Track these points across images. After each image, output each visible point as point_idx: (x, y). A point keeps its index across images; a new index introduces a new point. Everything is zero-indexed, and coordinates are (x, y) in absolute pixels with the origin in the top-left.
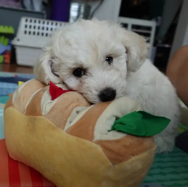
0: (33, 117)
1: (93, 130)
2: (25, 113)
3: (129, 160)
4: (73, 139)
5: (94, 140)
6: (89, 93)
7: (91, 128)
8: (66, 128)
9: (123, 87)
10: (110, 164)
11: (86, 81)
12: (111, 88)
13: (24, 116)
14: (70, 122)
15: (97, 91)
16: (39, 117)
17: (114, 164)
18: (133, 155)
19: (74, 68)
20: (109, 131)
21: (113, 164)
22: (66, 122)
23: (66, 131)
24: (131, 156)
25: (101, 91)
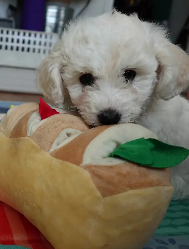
0: (17, 139)
1: (83, 152)
2: (10, 136)
3: (125, 194)
4: (56, 162)
5: (82, 165)
6: (87, 109)
7: (80, 150)
8: (52, 150)
9: (132, 114)
10: (98, 194)
11: (89, 93)
12: (116, 111)
13: (8, 138)
14: (58, 144)
15: (97, 109)
16: (23, 138)
17: (104, 196)
18: (131, 187)
19: (82, 73)
20: (104, 158)
21: (102, 195)
22: (52, 143)
23: (51, 154)
24: (128, 189)
25: (102, 111)
